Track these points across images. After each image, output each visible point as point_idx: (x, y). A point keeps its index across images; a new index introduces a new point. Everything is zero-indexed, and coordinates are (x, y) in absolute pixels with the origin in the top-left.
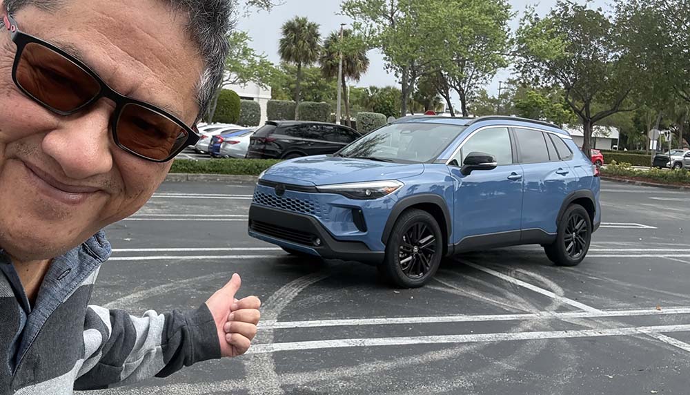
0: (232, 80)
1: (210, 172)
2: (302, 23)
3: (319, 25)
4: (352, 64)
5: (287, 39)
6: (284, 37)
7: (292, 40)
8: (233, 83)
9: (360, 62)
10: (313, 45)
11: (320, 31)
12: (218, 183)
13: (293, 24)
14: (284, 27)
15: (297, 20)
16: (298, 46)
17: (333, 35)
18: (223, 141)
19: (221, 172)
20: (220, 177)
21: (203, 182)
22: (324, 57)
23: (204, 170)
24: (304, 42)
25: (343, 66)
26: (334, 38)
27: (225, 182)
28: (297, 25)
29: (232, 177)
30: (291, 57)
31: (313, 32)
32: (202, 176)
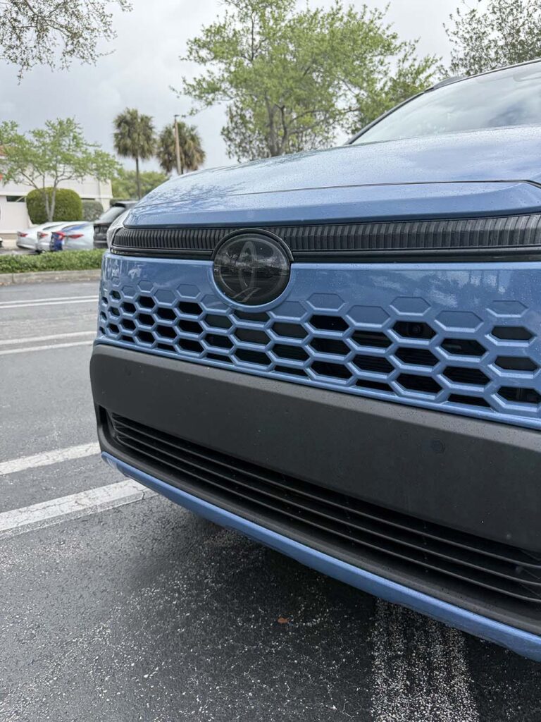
0: (68, 174)
1: (44, 269)
2: (134, 115)
3: (152, 117)
4: (189, 157)
5: (121, 134)
6: (117, 131)
7: (127, 134)
8: (69, 178)
9: (197, 155)
10: (148, 138)
11: (153, 123)
12: (58, 282)
13: (125, 117)
14: (116, 121)
15: (129, 112)
16: (133, 140)
17: (167, 128)
18: (64, 236)
19: (60, 267)
20: (59, 275)
21: (36, 283)
22: (161, 152)
23: (35, 266)
24: (139, 135)
25: (181, 159)
26: (168, 132)
27: (66, 281)
28: (129, 117)
29: (75, 273)
30: (128, 152)
31: (147, 126)
32: (34, 275)
